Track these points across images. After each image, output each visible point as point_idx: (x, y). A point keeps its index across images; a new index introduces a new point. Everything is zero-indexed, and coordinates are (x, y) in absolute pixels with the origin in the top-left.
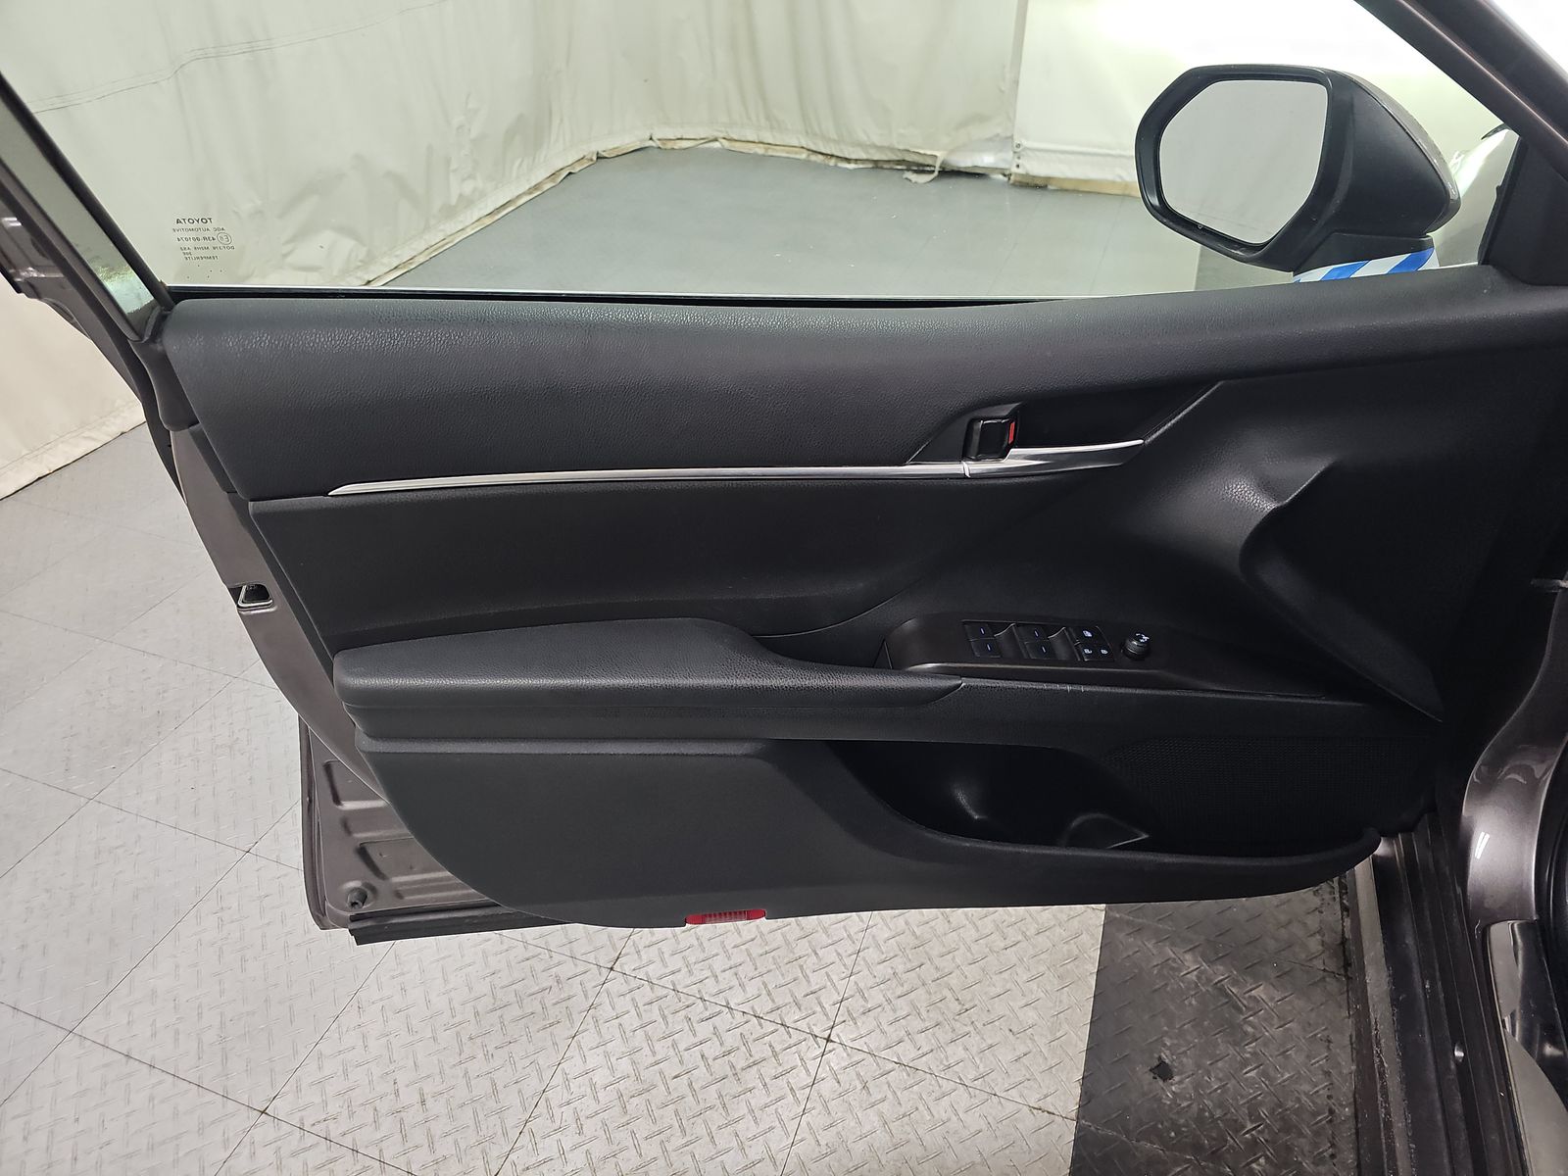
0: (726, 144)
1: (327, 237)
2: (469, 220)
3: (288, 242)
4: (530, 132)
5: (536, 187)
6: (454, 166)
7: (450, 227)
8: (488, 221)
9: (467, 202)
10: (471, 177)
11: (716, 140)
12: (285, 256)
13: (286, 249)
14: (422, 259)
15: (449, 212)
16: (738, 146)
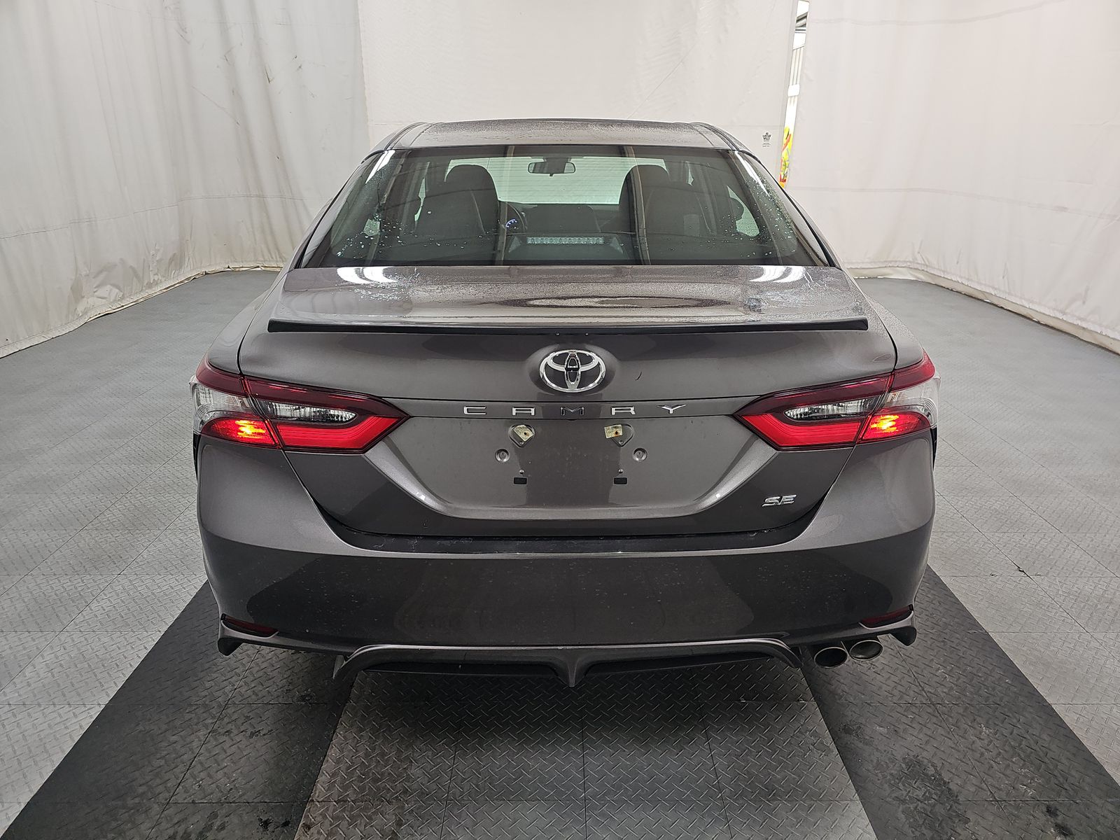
0: (263, 268)
1: (109, 287)
2: (157, 290)
3: (95, 288)
4: (177, 261)
5: (181, 282)
6: (151, 269)
7: (150, 292)
8: (165, 291)
9: (156, 283)
10: (157, 274)
11: (258, 267)
12: (95, 292)
13: (96, 290)
14: (142, 300)
15: (150, 286)
16: (268, 269)
